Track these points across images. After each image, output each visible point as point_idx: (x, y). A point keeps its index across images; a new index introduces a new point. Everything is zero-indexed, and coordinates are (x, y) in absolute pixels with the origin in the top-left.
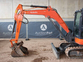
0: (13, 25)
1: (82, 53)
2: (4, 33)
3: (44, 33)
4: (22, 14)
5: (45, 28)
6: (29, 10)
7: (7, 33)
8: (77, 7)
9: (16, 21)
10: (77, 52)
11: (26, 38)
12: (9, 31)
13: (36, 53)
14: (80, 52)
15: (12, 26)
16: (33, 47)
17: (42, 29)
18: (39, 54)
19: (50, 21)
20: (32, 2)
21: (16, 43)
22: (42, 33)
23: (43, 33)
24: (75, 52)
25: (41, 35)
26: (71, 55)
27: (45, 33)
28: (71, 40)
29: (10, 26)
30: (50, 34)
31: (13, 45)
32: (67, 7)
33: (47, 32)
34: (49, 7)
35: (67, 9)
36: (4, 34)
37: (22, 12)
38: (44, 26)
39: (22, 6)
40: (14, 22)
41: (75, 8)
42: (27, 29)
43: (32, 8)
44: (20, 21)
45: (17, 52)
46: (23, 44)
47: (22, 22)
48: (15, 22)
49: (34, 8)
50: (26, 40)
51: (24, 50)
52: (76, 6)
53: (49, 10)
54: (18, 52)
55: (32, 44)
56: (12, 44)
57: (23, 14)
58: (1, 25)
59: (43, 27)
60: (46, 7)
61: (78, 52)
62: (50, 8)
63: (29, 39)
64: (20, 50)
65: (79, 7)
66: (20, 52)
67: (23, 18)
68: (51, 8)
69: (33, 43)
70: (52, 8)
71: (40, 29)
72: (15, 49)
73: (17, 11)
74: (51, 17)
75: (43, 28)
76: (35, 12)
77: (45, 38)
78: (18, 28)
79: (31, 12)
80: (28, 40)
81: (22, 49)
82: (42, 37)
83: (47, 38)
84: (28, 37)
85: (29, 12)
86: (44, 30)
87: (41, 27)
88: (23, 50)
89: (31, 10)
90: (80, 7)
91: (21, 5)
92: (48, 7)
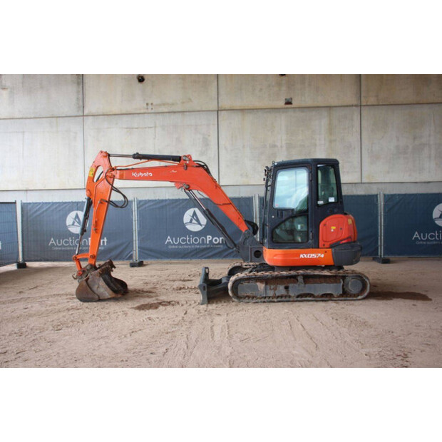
0: (82, 211)
1: (272, 287)
2: (52, 241)
3: (196, 240)
4: (109, 179)
5: (199, 223)
6: (130, 167)
7: (63, 242)
8: (323, 142)
9: (93, 199)
10: (258, 284)
11: (131, 257)
12: (72, 235)
13: (150, 294)
14: (268, 286)
15: (81, 215)
16: (146, 283)
17: (190, 227)
18: (158, 296)
19: (189, 196)
20: (155, 127)
21: (91, 265)
22: (189, 241)
23: (193, 240)
24: (252, 284)
25: (186, 247)
26: (241, 293)
27: (200, 241)
28: (253, 254)
29: (73, 214)
30: (219, 244)
31: (84, 271)
32: (284, 142)
33: (209, 238)
34: (187, 159)
35: (284, 148)
36: (53, 245)
37: (109, 174)
38: (195, 214)
39: (109, 155)
40: (86, 201)
41: (316, 145)
42: (135, 227)
43: (138, 161)
44: (101, 200)
45: (91, 286)
46: (113, 269)
47: (109, 202)
48: (90, 203)
49: (143, 160)
50: (133, 265)
51: (115, 286)
52: (320, 140)
53: (187, 166)
54: (96, 286)
55: (146, 276)
56: (81, 267)
57: (111, 180)
58: (43, 212)
59: (191, 220)
60: (178, 159)
61: (261, 286)
62: (188, 162)
63: (145, 263)
64: (102, 283)
65: (331, 141)
66: (102, 288)
67: (112, 189)
68: (190, 160)
69: (153, 273)
70: (193, 159)
71: (183, 226)
72: (88, 279)
73: (94, 170)
74: (192, 186)
75: (194, 221)
76: (146, 174)
77: (201, 257)
78: (98, 220)
79: (133, 174)
80: (141, 264)
81: (109, 280)
82: (188, 253)
83: (209, 257)
84: (140, 256)
85: (127, 174)
86: (195, 228)
87: (187, 217)
88: (112, 284)
89: (134, 167)
90: (335, 141)
91: (106, 152)
92: (184, 158)
